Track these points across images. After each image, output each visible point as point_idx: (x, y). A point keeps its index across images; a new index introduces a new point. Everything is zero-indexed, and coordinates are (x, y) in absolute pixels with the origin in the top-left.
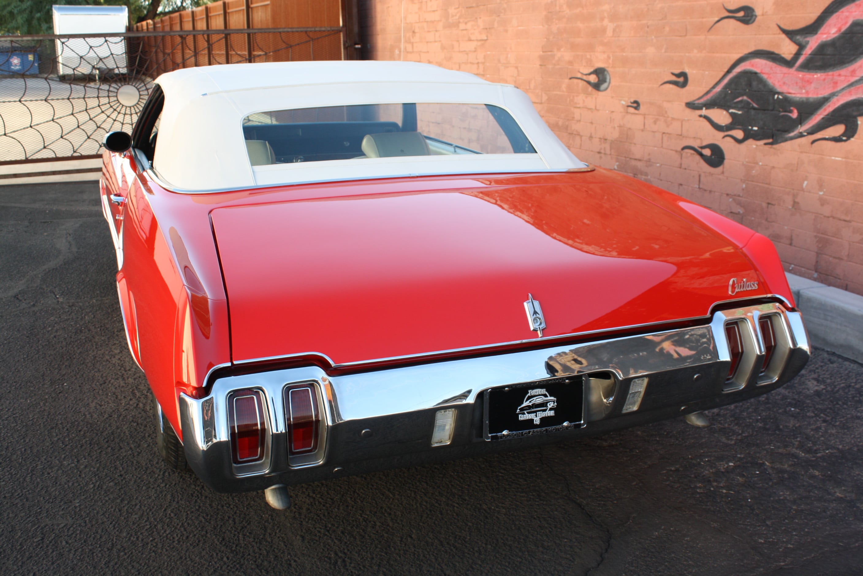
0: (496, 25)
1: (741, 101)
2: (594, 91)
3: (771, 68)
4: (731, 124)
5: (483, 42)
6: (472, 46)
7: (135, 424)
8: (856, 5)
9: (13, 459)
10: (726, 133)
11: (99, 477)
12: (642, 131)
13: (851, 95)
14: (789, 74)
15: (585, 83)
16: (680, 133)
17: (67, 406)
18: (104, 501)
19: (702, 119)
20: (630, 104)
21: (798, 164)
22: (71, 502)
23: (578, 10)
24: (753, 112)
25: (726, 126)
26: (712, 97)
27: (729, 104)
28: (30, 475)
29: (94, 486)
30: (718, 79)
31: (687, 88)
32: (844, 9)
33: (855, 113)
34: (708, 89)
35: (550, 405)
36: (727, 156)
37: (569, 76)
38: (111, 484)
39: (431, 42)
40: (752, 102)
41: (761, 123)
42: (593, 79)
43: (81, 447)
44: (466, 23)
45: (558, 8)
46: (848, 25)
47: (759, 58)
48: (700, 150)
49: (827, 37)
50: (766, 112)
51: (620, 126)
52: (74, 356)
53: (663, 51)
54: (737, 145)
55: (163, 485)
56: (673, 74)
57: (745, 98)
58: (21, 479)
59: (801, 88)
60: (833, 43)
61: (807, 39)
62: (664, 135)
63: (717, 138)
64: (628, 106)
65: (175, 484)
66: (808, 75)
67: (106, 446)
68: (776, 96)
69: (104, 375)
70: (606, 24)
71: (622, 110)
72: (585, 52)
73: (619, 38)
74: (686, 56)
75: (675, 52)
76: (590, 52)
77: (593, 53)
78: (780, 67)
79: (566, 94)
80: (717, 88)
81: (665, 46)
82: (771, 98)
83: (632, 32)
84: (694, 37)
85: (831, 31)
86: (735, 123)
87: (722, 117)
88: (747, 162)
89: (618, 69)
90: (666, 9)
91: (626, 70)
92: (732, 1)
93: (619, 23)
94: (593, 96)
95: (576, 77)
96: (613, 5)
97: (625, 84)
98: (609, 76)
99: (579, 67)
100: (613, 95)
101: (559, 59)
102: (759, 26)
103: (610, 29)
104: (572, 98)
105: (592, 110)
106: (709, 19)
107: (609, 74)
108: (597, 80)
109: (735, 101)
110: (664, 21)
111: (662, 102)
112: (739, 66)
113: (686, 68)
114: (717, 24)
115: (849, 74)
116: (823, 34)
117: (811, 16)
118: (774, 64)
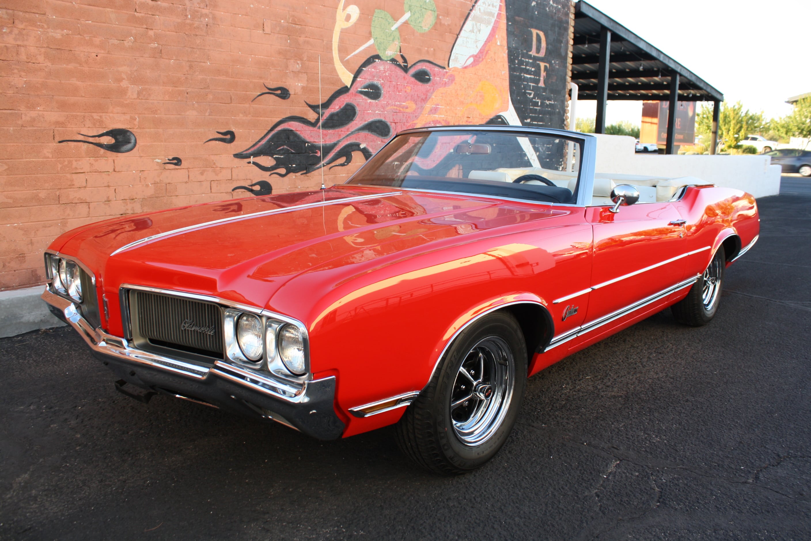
1: (283, 149)
2: (109, 153)
3: (302, 127)
4: (276, 165)
8: (347, 95)
10: (272, 172)
12: (186, 182)
13: (348, 141)
14: (314, 131)
15: (91, 145)
16: (230, 178)
19: (250, 165)
20: (168, 161)
23: (71, 66)
24: (292, 155)
25: (272, 167)
26: (258, 148)
27: (273, 152)
30: (263, 135)
31: (234, 143)
32: (341, 97)
33: (350, 150)
34: (255, 143)
36: (273, 188)
37: (58, 139)
40: (291, 150)
41: (299, 162)
42: (107, 140)
45: (23, 57)
46: (344, 105)
47: (294, 121)
48: (250, 187)
49: (334, 110)
50: (301, 154)
51: (155, 183)
53: (207, 114)
54: (281, 178)
56: (218, 133)
57: (285, 147)
60: (337, 114)
61: (324, 111)
62: (212, 182)
63: (265, 176)
64: (165, 163)
66: (325, 132)
68: (307, 144)
70: (125, 86)
71: (157, 167)
72: (90, 112)
73: (147, 101)
74: (232, 118)
75: (220, 116)
76: (100, 113)
77: (104, 114)
78: (308, 127)
79: (53, 159)
80: (263, 141)
81: (209, 111)
82: (303, 146)
83: (167, 96)
84: (239, 105)
85: (336, 107)
86: (279, 164)
87: (268, 161)
88: (289, 188)
89: (148, 130)
90: (208, 80)
91: (160, 130)
92: (271, 82)
93: (146, 87)
94: (109, 158)
95: (72, 139)
96: (135, 68)
97: (159, 143)
98: (135, 136)
99: (79, 129)
100: (142, 155)
101: (33, 120)
102: (293, 101)
103: (133, 91)
104: (66, 163)
105: (108, 173)
106: (252, 93)
107: (134, 135)
108: (113, 141)
109: (278, 149)
110: (206, 90)
111: (208, 156)
112: (279, 127)
113: (232, 128)
114: (260, 97)
115: (346, 130)
116: (332, 108)
117: (325, 98)
118: (304, 125)
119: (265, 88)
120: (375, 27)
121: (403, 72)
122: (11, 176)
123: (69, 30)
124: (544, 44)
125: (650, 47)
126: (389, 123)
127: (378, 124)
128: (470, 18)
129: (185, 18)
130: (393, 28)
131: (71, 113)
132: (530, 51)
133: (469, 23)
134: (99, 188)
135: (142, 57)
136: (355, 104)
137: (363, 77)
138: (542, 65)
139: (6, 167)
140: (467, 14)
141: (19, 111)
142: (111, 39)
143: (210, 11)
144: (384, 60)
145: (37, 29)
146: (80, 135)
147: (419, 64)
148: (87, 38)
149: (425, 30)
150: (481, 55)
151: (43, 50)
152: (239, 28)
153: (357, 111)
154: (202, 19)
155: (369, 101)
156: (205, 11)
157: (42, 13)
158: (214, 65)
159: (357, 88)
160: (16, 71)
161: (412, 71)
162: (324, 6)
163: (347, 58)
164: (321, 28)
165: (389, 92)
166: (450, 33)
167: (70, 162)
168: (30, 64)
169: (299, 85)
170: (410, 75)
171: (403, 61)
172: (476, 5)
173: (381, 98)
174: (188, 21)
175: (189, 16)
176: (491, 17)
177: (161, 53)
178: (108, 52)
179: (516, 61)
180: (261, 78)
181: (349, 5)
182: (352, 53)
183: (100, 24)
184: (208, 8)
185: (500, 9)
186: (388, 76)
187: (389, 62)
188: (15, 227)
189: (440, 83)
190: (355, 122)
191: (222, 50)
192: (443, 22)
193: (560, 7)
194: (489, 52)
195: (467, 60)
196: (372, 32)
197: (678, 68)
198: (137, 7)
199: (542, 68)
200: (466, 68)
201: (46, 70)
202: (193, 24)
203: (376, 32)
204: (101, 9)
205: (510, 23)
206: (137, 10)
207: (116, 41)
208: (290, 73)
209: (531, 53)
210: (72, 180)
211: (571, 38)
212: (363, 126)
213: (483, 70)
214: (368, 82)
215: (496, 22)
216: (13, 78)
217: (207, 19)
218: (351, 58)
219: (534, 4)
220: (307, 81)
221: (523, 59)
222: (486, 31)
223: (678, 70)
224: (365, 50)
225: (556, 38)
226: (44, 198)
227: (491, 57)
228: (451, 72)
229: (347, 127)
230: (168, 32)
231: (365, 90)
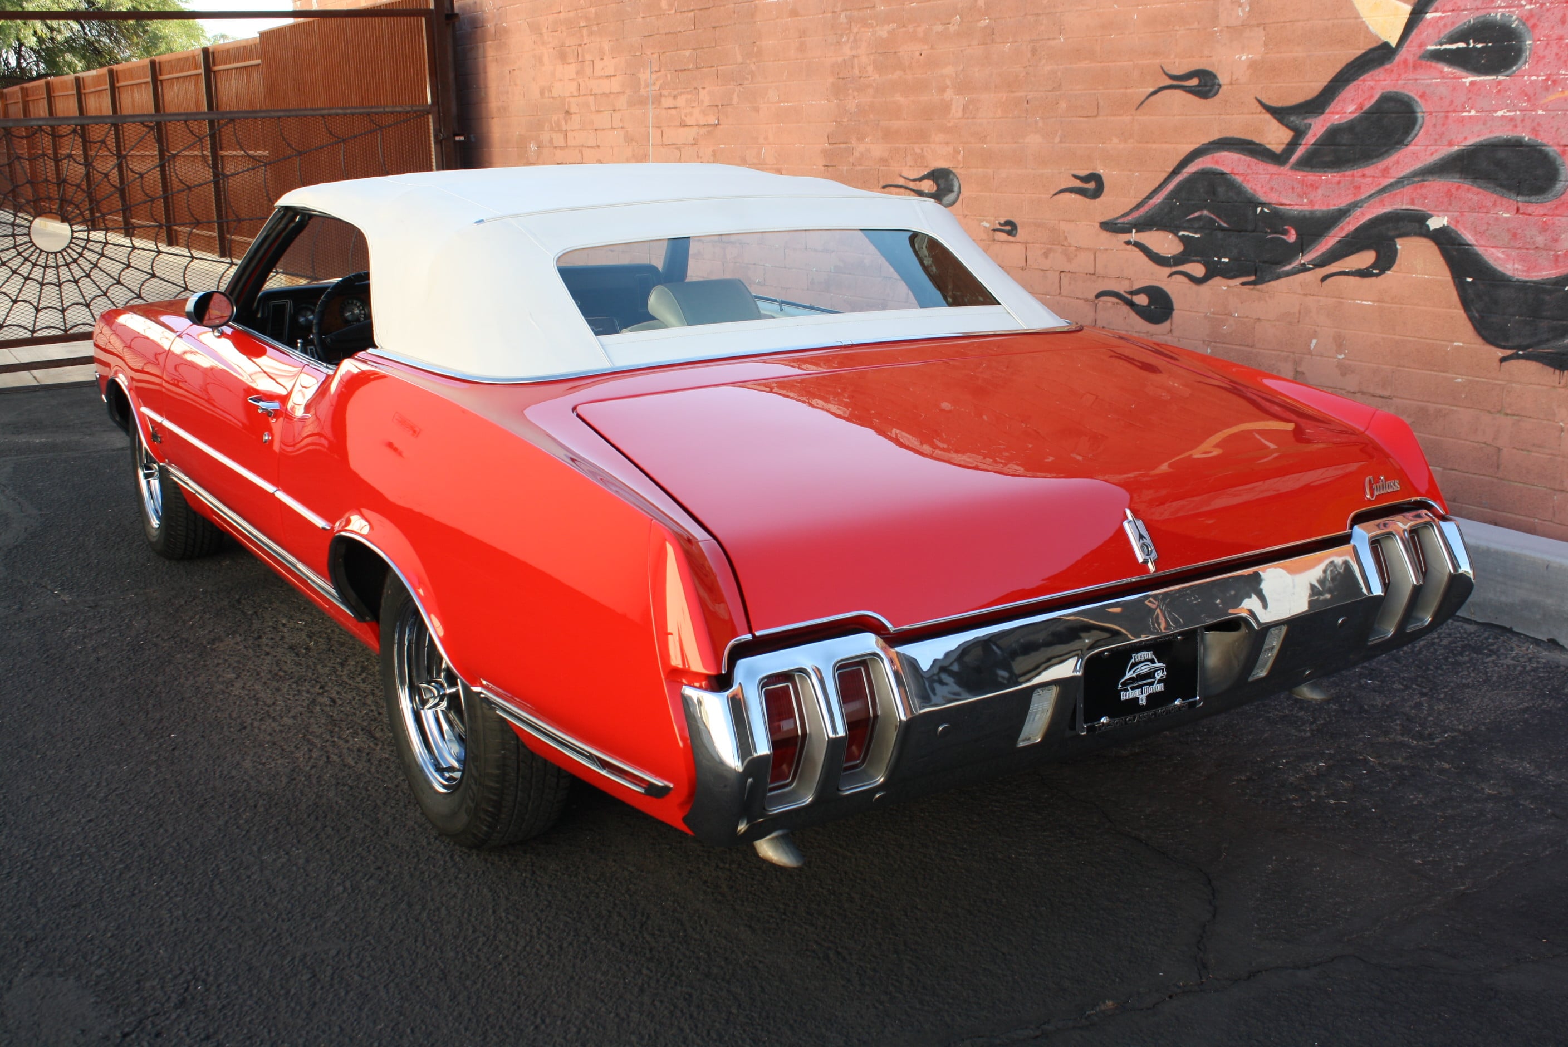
0: (735, 100)
1: (1199, 218)
3: (1249, 165)
4: (1183, 253)
5: (710, 128)
6: (687, 135)
7: (346, 788)
8: (1386, 70)
9: (166, 861)
10: (1174, 269)
11: (342, 874)
12: (1023, 269)
13: (1384, 205)
14: (1280, 174)
15: (915, 194)
16: (1092, 272)
17: (203, 770)
18: (379, 910)
19: (1130, 247)
20: (999, 227)
21: (1300, 313)
22: (321, 916)
24: (1220, 235)
25: (1174, 257)
26: (1147, 212)
27: (1177, 223)
28: (217, 882)
29: (345, 889)
30: (1157, 184)
31: (1103, 198)
32: (1365, 76)
33: (1391, 233)
34: (1140, 200)
35: (1159, 675)
36: (1175, 306)
37: (882, 184)
38: (372, 882)
39: (603, 129)
40: (1218, 220)
41: (1235, 251)
42: (928, 186)
43: (276, 830)
44: (675, 97)
45: (856, 71)
46: (1374, 100)
47: (1227, 150)
48: (1129, 297)
49: (1341, 118)
50: (1242, 233)
52: (158, 689)
53: (1057, 140)
54: (1194, 287)
55: (462, 876)
56: (1075, 177)
57: (1205, 212)
58: (206, 890)
59: (1300, 196)
60: (1350, 127)
61: (1308, 121)
62: (1063, 274)
63: (1159, 277)
64: (994, 230)
65: (484, 872)
66: (1311, 177)
67: (319, 825)
68: (1259, 209)
69: (234, 715)
70: (950, 98)
71: (985, 237)
72: (913, 143)
73: (975, 121)
74: (1099, 148)
75: (1078, 143)
76: (922, 144)
77: (926, 145)
78: (1264, 165)
80: (1156, 197)
81: (1059, 133)
82: (1251, 212)
83: (999, 111)
84: (1112, 118)
85: (1348, 108)
86: (1190, 252)
87: (1165, 243)
88: (1213, 313)
89: (974, 170)
90: (1059, 74)
91: (990, 172)
92: (1177, 60)
93: (974, 96)
95: (894, 184)
96: (961, 67)
97: (988, 194)
98: (958, 181)
99: (901, 169)
100: (966, 213)
101: (862, 156)
102: (1226, 101)
103: (957, 106)
106: (1137, 90)
107: (957, 179)
108: (934, 188)
109: (1188, 218)
110: (1058, 93)
111: (1057, 222)
112: (1193, 164)
113: (1099, 167)
114: (1153, 98)
115: (1378, 174)
116: (1333, 113)
117: (1312, 86)
118: (1254, 160)
119: (1164, 76)
123: (894, 22)
126: (1552, 150)
127: (1501, 154)
131: (896, 146)
135: (969, 46)
136: (1412, 94)
137: (1449, 7)
142: (935, 24)
145: (866, 29)
146: (901, 178)
148: (911, 30)
153: (1419, 115)
155: (1468, 79)
158: (1070, 40)
159: (1420, 45)
165: (1559, 39)
169: (1243, 57)
173: (1522, 66)
177: (993, 35)
178: (933, 45)
180: (1156, 54)
190: (1411, 148)
191: (1084, 8)
207: (942, 26)
208: (1221, 31)
212: (1442, 159)
214: (1468, 18)
220: (1266, 45)
229: (1382, 164)
231: (1454, 46)
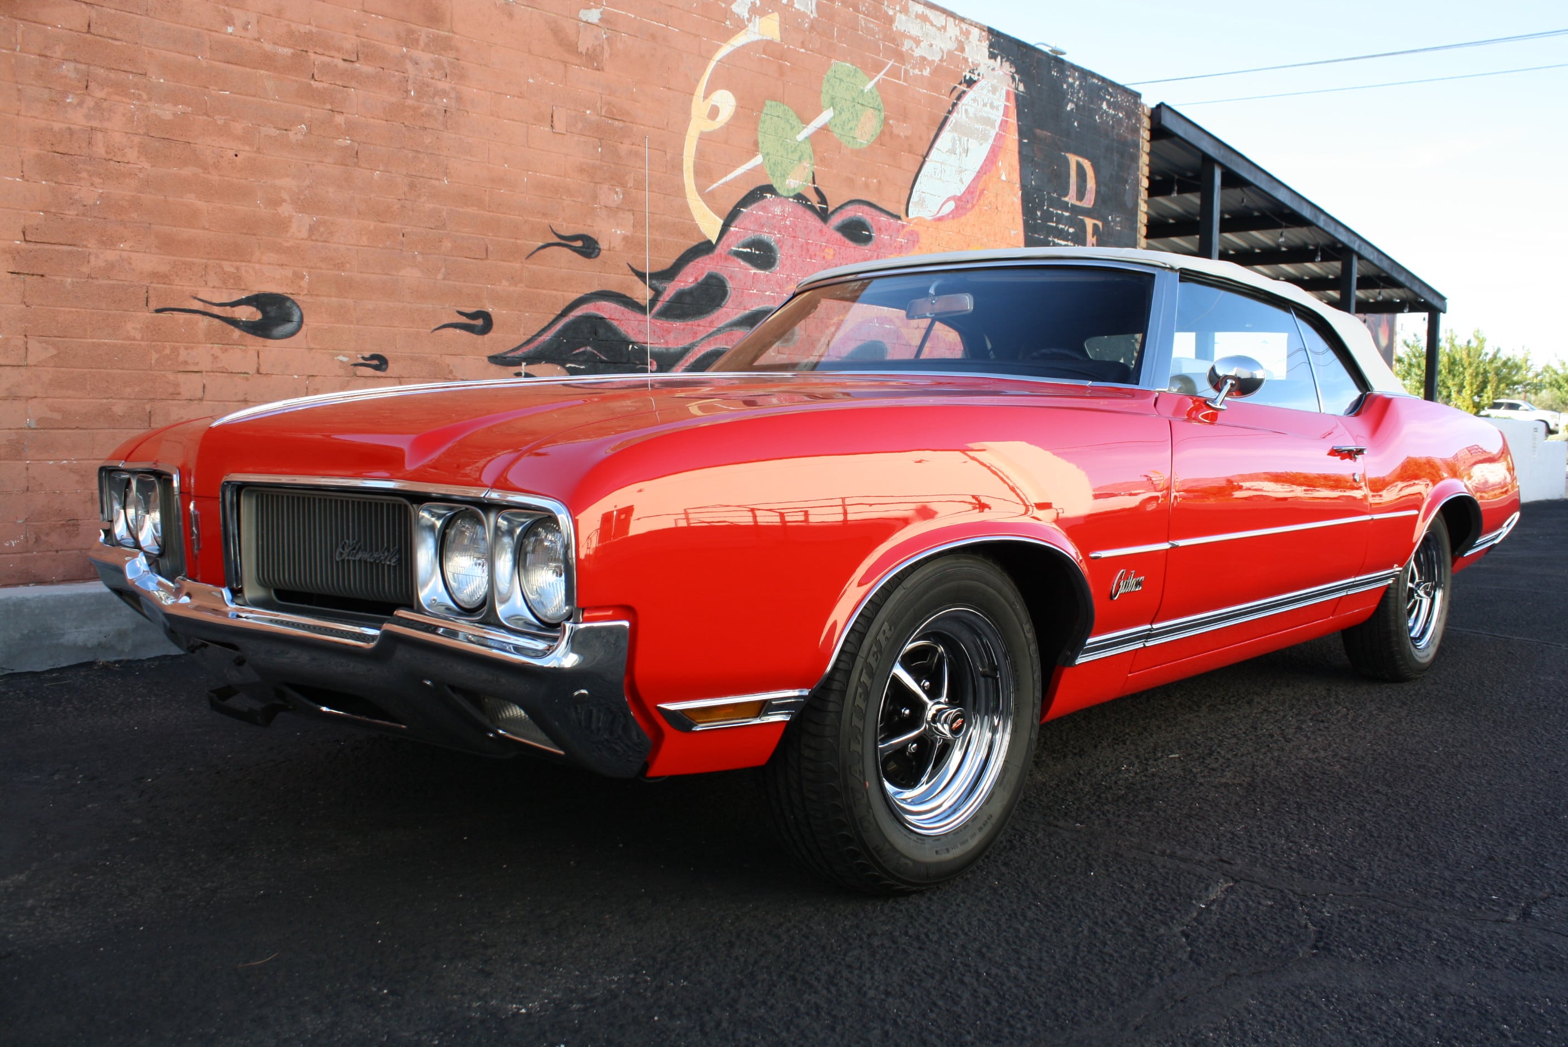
1: (584, 353)
2: (250, 338)
3: (623, 314)
8: (710, 258)
13: (710, 345)
14: (644, 321)
15: (216, 321)
20: (363, 361)
23: (187, 171)
24: (601, 366)
26: (537, 347)
27: (565, 356)
30: (546, 324)
31: (491, 335)
32: (698, 260)
34: (530, 337)
37: (154, 305)
40: (599, 354)
42: (247, 313)
46: (704, 276)
47: (606, 301)
49: (685, 285)
50: (620, 364)
53: (440, 276)
56: (460, 313)
57: (589, 348)
59: (659, 337)
60: (690, 292)
61: (665, 285)
64: (355, 365)
66: (666, 324)
68: (631, 346)
70: (286, 214)
71: (341, 372)
72: (218, 259)
73: (327, 244)
74: (487, 288)
75: (465, 281)
76: (236, 261)
77: (244, 264)
78: (634, 313)
79: (142, 343)
80: (545, 335)
81: (443, 270)
82: (624, 349)
83: (365, 239)
84: (502, 263)
85: (688, 279)
89: (325, 300)
90: (444, 214)
91: (350, 302)
92: (565, 225)
93: (326, 217)
94: (250, 348)
95: (182, 307)
96: (307, 182)
97: (346, 326)
98: (300, 310)
99: (194, 289)
100: (312, 346)
101: (111, 266)
102: (605, 263)
103: (300, 225)
104: (167, 351)
105: (246, 375)
106: (527, 242)
107: (298, 307)
108: (258, 316)
109: (574, 353)
110: (440, 231)
111: (439, 356)
112: (578, 309)
113: (487, 306)
114: (542, 251)
115: (707, 324)
116: (680, 281)
117: (668, 261)
118: (626, 309)
119: (553, 234)
120: (765, 133)
121: (820, 221)
122: (62, 369)
123: (188, 105)
124: (1091, 184)
125: (1297, 199)
128: (947, 127)
129: (405, 95)
130: (800, 137)
131: (183, 259)
132: (1066, 195)
133: (946, 135)
134: (227, 403)
135: (322, 162)
136: (725, 276)
137: (742, 226)
138: (1089, 223)
139: (55, 352)
140: (941, 120)
141: (85, 249)
142: (265, 126)
143: (453, 85)
144: (782, 196)
145: (129, 101)
146: (196, 301)
147: (849, 207)
148: (220, 122)
149: (861, 143)
150: (969, 197)
151: (137, 139)
152: (505, 119)
153: (729, 289)
154: (437, 99)
155: (753, 271)
156: (443, 85)
157: (140, 72)
158: (457, 185)
159: (729, 246)
160: (84, 175)
161: (837, 220)
162: (669, 88)
163: (711, 188)
164: (663, 129)
165: (791, 256)
166: (910, 152)
167: (175, 350)
168: (112, 162)
169: (619, 232)
170: (831, 227)
171: (819, 200)
172: (960, 104)
173: (777, 268)
174: (409, 102)
175: (412, 93)
176: (988, 128)
177: (357, 158)
178: (259, 149)
179: (1039, 213)
180: (545, 215)
181: (716, 89)
182: (720, 179)
183: (244, 97)
184: (448, 79)
185: (1006, 114)
186: (790, 226)
187: (791, 200)
188: (63, 467)
189: (891, 245)
190: (724, 309)
191: (472, 159)
192: (895, 131)
193: (1121, 115)
194: (985, 192)
195: (943, 205)
196: (760, 141)
197: (1354, 243)
198: (316, 71)
199: (1089, 229)
200: (940, 219)
201: (141, 175)
202: (419, 108)
203: (767, 142)
204: (248, 70)
205: (1026, 141)
206: (316, 77)
207: (274, 130)
208: (600, 208)
209: (1066, 199)
210: (177, 385)
211: (1143, 175)
212: (741, 317)
213: (974, 225)
214: (750, 236)
215: (999, 137)
216: (79, 187)
217: (445, 100)
218: (718, 187)
219: (1070, 107)
220: (634, 226)
221: (1051, 209)
222: (979, 152)
223: (1356, 246)
224: (745, 174)
225: (1114, 173)
226: (121, 414)
227: (990, 203)
228: (911, 227)
229: (709, 318)
230: (372, 120)
231: (745, 250)
